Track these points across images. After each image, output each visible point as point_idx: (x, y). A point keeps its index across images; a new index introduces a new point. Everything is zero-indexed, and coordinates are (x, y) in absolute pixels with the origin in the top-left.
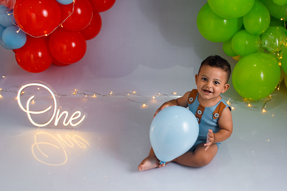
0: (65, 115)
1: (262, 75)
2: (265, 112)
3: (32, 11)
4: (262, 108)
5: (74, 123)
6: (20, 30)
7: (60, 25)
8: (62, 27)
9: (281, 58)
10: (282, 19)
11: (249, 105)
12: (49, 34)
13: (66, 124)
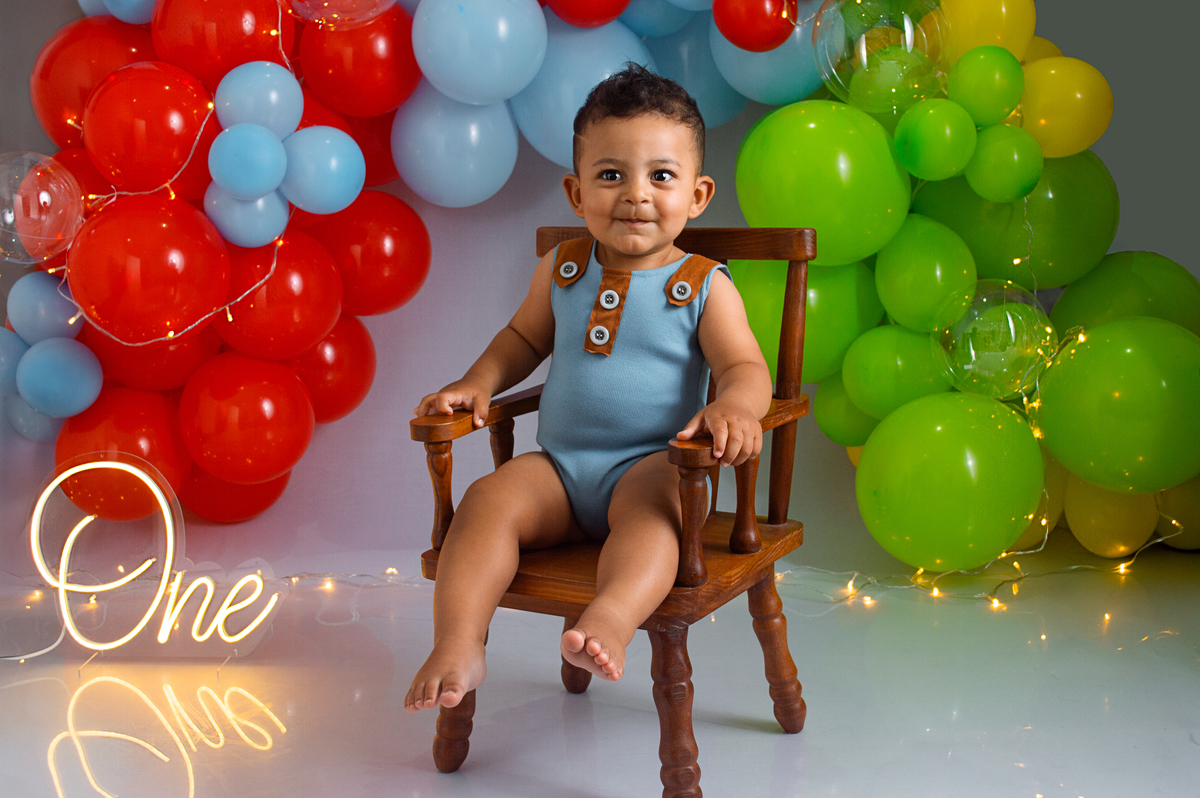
0: (203, 588)
3: (133, 250)
5: (231, 633)
6: (82, 317)
7: (221, 309)
8: (230, 319)
9: (1036, 404)
10: (1017, 261)
11: (936, 592)
12: (180, 334)
13: (202, 632)
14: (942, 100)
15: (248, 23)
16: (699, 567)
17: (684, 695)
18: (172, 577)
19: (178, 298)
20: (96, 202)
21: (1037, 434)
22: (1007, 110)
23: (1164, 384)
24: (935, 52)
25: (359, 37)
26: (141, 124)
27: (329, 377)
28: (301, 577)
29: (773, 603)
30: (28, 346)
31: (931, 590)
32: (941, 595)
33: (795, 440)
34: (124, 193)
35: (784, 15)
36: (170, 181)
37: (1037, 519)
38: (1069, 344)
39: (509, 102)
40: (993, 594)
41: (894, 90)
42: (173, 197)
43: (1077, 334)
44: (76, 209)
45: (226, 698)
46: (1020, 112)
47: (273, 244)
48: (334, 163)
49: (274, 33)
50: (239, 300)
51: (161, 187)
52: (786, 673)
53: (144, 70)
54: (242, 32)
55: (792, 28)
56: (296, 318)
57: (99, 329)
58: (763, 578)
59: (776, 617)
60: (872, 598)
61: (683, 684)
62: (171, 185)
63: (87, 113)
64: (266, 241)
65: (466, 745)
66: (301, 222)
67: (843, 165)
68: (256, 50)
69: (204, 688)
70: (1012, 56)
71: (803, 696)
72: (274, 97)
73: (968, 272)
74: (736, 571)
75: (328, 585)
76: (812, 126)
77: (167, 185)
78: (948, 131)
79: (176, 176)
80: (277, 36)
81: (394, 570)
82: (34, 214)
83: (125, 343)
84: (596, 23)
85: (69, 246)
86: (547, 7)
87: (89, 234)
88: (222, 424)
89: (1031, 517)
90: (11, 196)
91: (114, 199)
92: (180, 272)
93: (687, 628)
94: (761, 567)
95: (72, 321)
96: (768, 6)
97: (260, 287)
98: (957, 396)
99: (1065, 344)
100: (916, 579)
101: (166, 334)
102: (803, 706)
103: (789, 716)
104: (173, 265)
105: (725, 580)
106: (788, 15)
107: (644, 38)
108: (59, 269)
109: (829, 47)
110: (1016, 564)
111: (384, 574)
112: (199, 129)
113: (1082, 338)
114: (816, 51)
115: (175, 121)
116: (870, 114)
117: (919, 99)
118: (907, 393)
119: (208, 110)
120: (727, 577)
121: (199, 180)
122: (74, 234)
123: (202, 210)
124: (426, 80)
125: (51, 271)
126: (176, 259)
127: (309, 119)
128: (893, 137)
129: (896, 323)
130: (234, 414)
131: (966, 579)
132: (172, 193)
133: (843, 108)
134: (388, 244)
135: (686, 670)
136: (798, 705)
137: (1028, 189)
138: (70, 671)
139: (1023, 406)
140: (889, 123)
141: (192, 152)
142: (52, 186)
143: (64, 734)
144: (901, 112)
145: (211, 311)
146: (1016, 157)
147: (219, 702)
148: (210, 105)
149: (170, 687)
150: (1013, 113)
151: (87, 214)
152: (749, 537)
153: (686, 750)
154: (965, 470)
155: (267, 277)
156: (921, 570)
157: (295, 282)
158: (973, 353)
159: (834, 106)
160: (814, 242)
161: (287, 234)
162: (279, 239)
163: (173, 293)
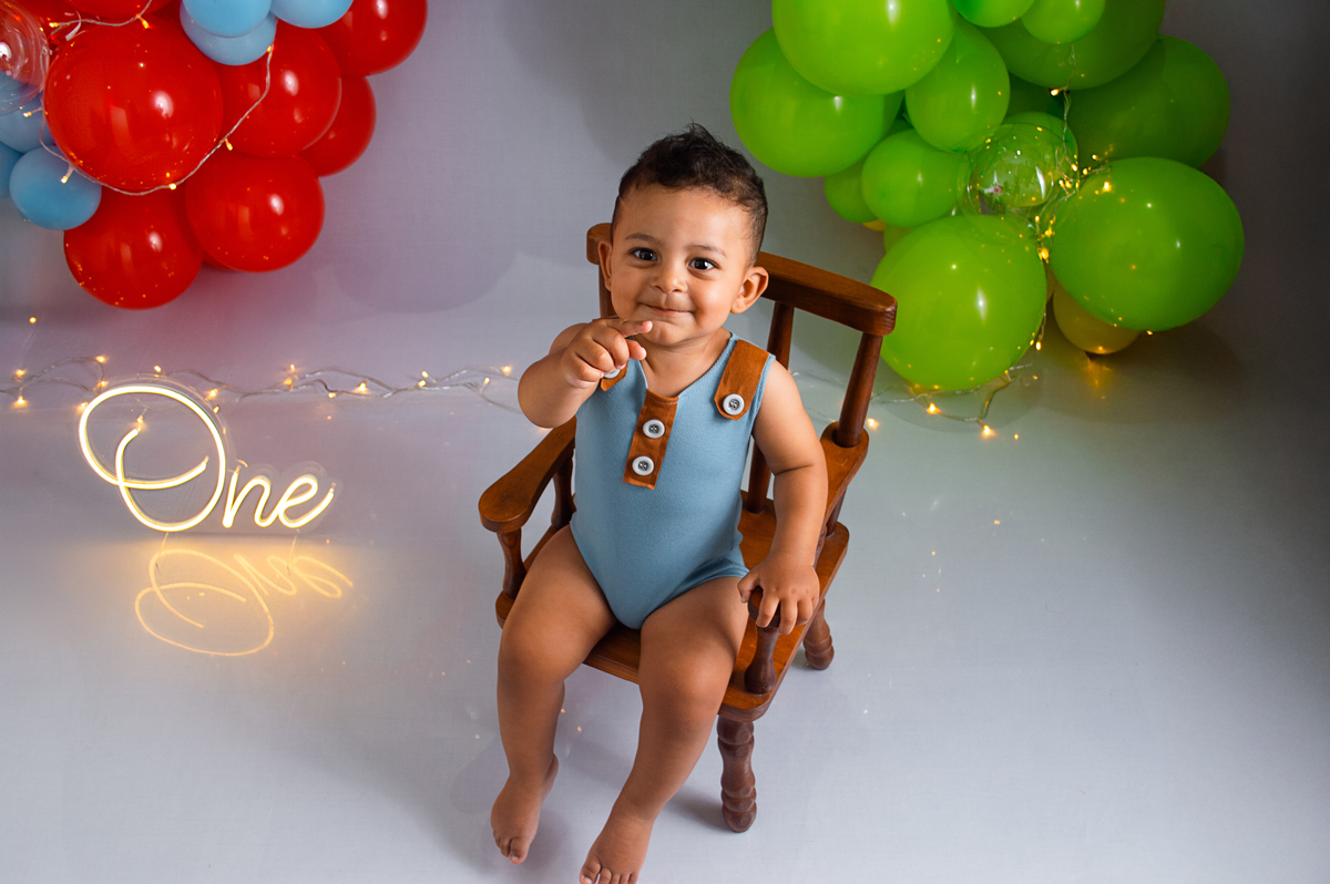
0: (258, 489)
1: (981, 303)
2: (991, 438)
3: (115, 99)
4: (977, 421)
6: (74, 172)
8: (230, 149)
10: (1054, 92)
11: (932, 408)
13: (264, 517)
20: (59, 31)
21: (1044, 255)
30: (23, 154)
31: (929, 405)
32: (937, 412)
34: (89, 21)
36: (142, 12)
42: (147, 27)
43: (1103, 180)
45: (295, 564)
50: (237, 126)
51: (132, 19)
62: (142, 16)
77: (138, 16)
79: (147, 6)
83: (128, 194)
85: (42, 87)
91: (78, 28)
95: (64, 180)
104: (161, 110)
108: (35, 111)
110: (1007, 372)
113: (1107, 186)
125: (26, 114)
126: (163, 103)
130: (245, 214)
132: (145, 24)
143: (148, 590)
145: (212, 149)
162: (269, 53)
163: (168, 139)
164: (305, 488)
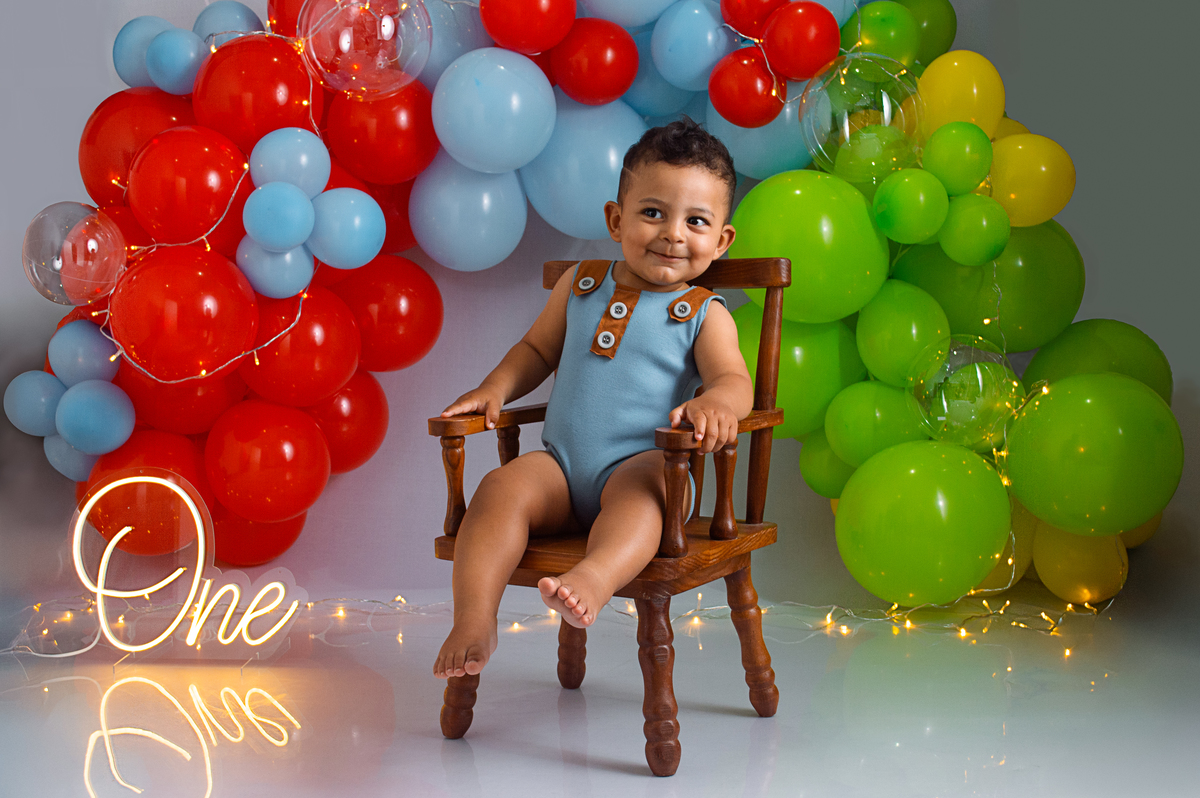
0: (229, 595)
1: (941, 503)
3: (172, 295)
5: (253, 637)
6: (121, 356)
7: (248, 353)
8: (257, 363)
9: (1003, 453)
10: (987, 321)
11: (908, 624)
12: (211, 373)
13: (226, 636)
14: (918, 170)
15: (282, 94)
16: (680, 541)
17: (666, 656)
18: (201, 584)
19: (210, 342)
20: (137, 253)
21: (1005, 482)
22: (977, 182)
23: (1120, 431)
24: (910, 129)
25: (382, 108)
26: (182, 182)
27: (345, 429)
28: (315, 603)
29: (749, 594)
30: (66, 388)
31: (905, 622)
32: (913, 627)
33: (770, 447)
34: (164, 245)
35: (774, 93)
36: (206, 235)
37: (1004, 558)
38: (1036, 397)
39: (518, 172)
40: (961, 626)
41: (873, 164)
42: (209, 249)
43: (1041, 387)
44: (118, 260)
45: (247, 699)
46: (989, 183)
47: (298, 297)
48: (357, 221)
49: (305, 103)
50: (266, 345)
51: (198, 240)
52: (761, 659)
53: (187, 133)
54: (275, 103)
55: (781, 106)
56: (317, 366)
57: (138, 366)
58: (739, 569)
59: (752, 608)
60: (848, 628)
61: (665, 647)
62: (207, 238)
63: (131, 173)
64: (293, 293)
65: (471, 714)
66: (325, 277)
67: (826, 228)
68: (289, 118)
69: (227, 689)
70: (981, 131)
71: (776, 683)
72: (304, 160)
73: (942, 331)
74: (714, 551)
75: (341, 613)
76: (798, 192)
77: (204, 237)
78: (922, 198)
79: (212, 230)
80: (308, 106)
81: (403, 600)
82: (80, 262)
83: (160, 381)
84: (601, 101)
85: (112, 291)
86: (557, 86)
87: (131, 280)
88: (245, 463)
89: (997, 556)
90: (62, 242)
91: (154, 250)
92: (213, 316)
93: (669, 599)
94: (738, 553)
95: (113, 358)
96: (759, 85)
97: (286, 335)
98: (931, 443)
99: (1032, 397)
100: (891, 614)
101: (199, 373)
102: (776, 691)
103: (764, 703)
104: (209, 311)
105: (703, 557)
106: (777, 92)
107: (647, 118)
108: (101, 312)
109: (814, 122)
110: (985, 602)
111: (394, 601)
112: (235, 188)
113: (1045, 390)
114: (803, 128)
115: (213, 180)
116: (850, 183)
117: (897, 170)
118: (885, 440)
119: (244, 170)
120: (706, 555)
121: (233, 233)
122: (116, 281)
123: (235, 262)
124: (444, 151)
125: (94, 314)
126: (209, 304)
127: (335, 182)
128: (872, 203)
129: (876, 379)
130: (257, 455)
131: (935, 613)
132: (208, 246)
133: (828, 177)
134: (404, 304)
135: (668, 634)
136: (771, 691)
137: (996, 254)
138: (104, 670)
139: (993, 457)
140: (868, 192)
141: (228, 208)
142: (97, 235)
144: (879, 181)
145: (240, 354)
146: (984, 223)
147: (240, 703)
148: (246, 166)
149: (195, 688)
150: (981, 185)
151: (129, 263)
152: (727, 525)
153: (666, 706)
154: (935, 508)
155: (293, 325)
156: (895, 606)
157: (318, 333)
158: (945, 404)
159: (819, 176)
160: (789, 270)
161: (313, 287)
162: (303, 293)
163: (205, 335)
164: (274, 593)
